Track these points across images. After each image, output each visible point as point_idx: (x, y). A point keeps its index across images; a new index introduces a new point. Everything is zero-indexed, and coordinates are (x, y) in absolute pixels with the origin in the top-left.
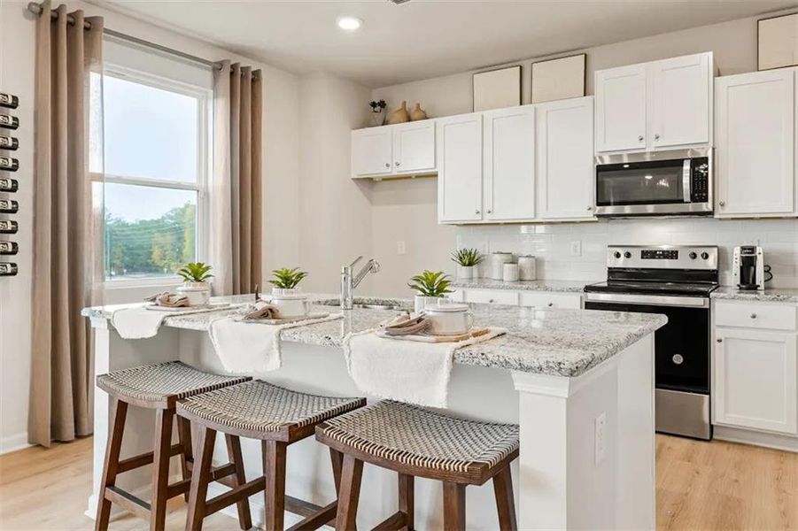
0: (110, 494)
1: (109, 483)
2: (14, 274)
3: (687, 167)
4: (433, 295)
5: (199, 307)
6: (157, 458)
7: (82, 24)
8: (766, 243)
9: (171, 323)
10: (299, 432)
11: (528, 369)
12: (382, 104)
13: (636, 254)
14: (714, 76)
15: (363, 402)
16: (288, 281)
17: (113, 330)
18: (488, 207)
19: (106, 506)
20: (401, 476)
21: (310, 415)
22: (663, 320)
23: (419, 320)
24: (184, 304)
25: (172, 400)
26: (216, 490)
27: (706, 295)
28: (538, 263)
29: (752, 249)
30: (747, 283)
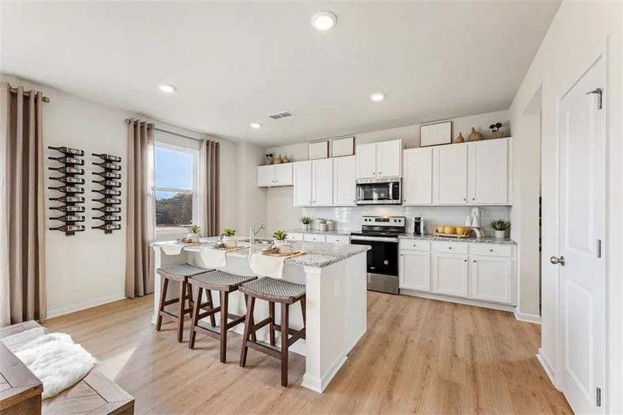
0: (162, 313)
1: (162, 309)
2: (119, 229)
3: (391, 185)
4: (280, 239)
5: (196, 243)
6: (181, 300)
7: (146, 127)
8: (425, 216)
9: (186, 249)
10: (233, 288)
11: (308, 265)
12: (271, 155)
13: (373, 219)
14: (403, 149)
15: (257, 278)
16: (229, 234)
17: (162, 252)
18: (314, 200)
19: (160, 318)
20: (270, 302)
21: (237, 282)
22: (369, 247)
23: (275, 249)
24: (190, 242)
25: (186, 278)
26: (202, 311)
27: (397, 237)
28: (334, 223)
29: (419, 219)
30: (417, 232)
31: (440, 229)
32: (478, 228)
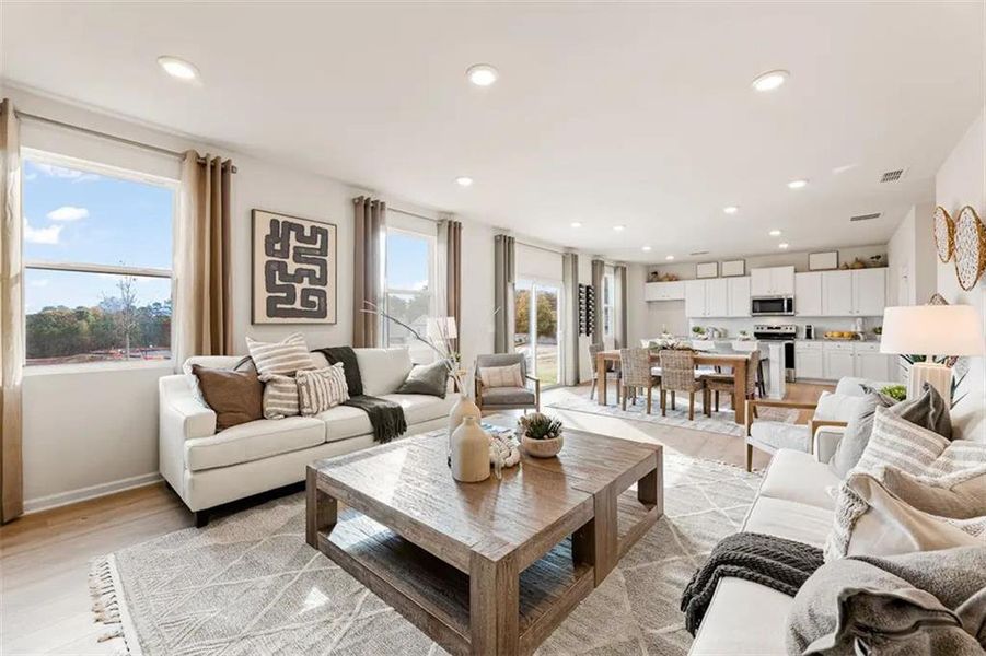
3: (785, 301)
8: (816, 324)
12: (656, 273)
13: (765, 328)
14: (795, 273)
27: (793, 340)
29: (811, 327)
30: (809, 336)
31: (829, 334)
32: (862, 333)
